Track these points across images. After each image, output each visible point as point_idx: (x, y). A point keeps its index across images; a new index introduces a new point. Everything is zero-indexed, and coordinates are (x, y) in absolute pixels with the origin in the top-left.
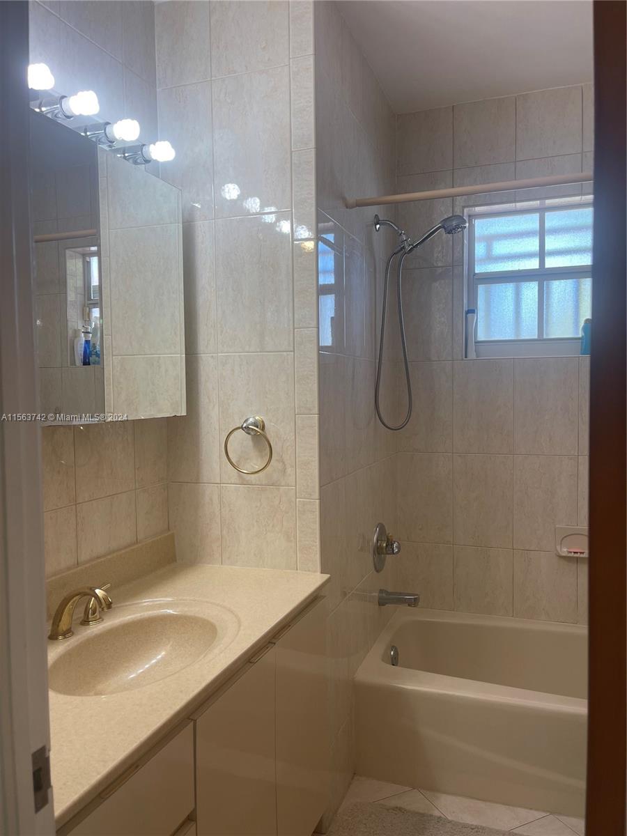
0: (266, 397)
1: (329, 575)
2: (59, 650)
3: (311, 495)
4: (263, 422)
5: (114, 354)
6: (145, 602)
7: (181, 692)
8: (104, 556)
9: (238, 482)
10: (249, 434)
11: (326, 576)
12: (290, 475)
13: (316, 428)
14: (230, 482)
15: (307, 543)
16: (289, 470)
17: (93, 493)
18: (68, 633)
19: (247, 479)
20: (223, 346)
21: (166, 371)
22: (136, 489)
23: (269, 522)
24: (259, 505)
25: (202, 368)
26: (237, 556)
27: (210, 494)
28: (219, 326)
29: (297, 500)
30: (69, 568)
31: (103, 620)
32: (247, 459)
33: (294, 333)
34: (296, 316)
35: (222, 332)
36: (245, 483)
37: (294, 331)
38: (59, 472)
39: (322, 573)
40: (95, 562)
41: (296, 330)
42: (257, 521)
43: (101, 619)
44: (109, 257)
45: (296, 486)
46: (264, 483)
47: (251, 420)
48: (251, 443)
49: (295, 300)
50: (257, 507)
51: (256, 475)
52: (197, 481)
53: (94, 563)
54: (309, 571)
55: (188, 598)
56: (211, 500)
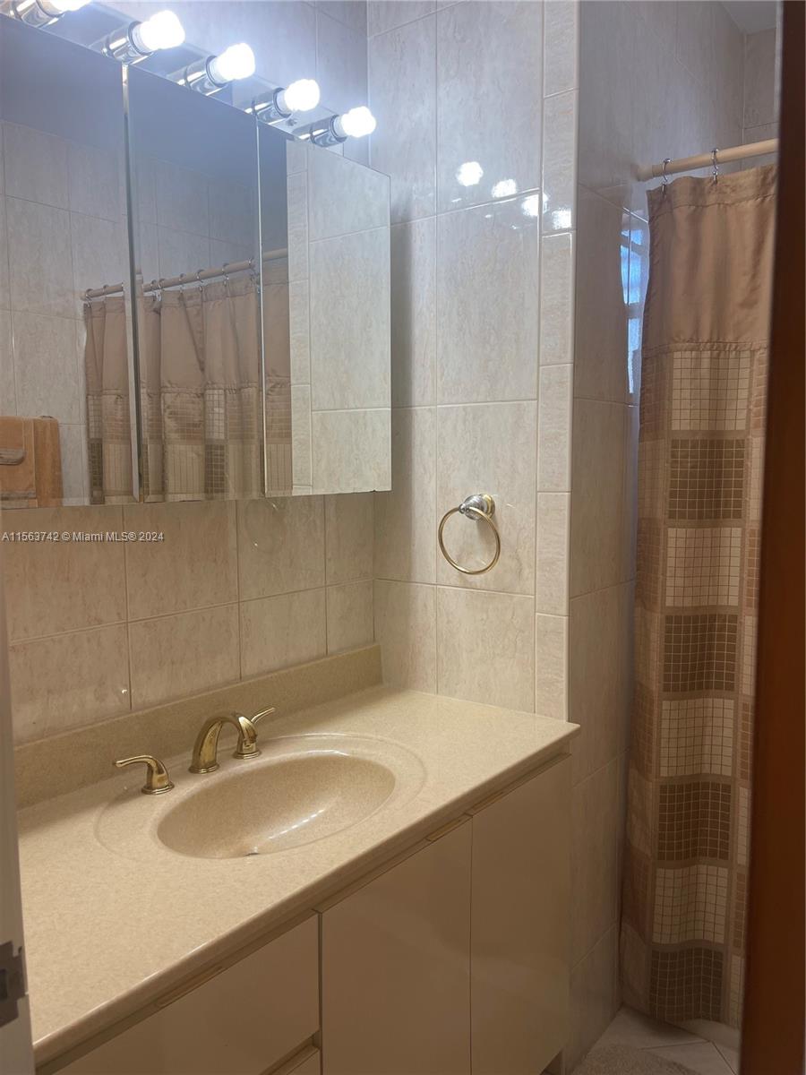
0: (498, 467)
1: (578, 726)
2: (192, 788)
3: (556, 608)
4: (492, 502)
5: (314, 408)
6: (313, 736)
7: (303, 872)
8: (276, 671)
9: (458, 584)
10: (471, 518)
11: (574, 726)
12: (527, 579)
13: (566, 513)
14: (448, 583)
15: (550, 676)
16: (526, 572)
17: (263, 590)
18: (212, 766)
19: (470, 581)
20: (444, 395)
21: (374, 430)
22: (326, 586)
23: (499, 643)
24: (485, 617)
25: (416, 427)
26: (457, 684)
27: (424, 597)
28: (439, 366)
29: (537, 614)
30: (228, 683)
31: (260, 753)
32: (471, 553)
33: (538, 373)
34: (542, 347)
35: (443, 374)
36: (469, 586)
37: (538, 370)
38: (215, 561)
39: (569, 721)
40: (265, 677)
41: (541, 368)
42: (483, 641)
43: (258, 752)
44: (309, 279)
45: (535, 595)
46: (492, 587)
47: (475, 499)
48: (476, 532)
49: (542, 322)
50: (482, 619)
51: (482, 575)
52: (408, 579)
53: (261, 678)
54: (551, 716)
55: (374, 736)
56: (425, 606)
